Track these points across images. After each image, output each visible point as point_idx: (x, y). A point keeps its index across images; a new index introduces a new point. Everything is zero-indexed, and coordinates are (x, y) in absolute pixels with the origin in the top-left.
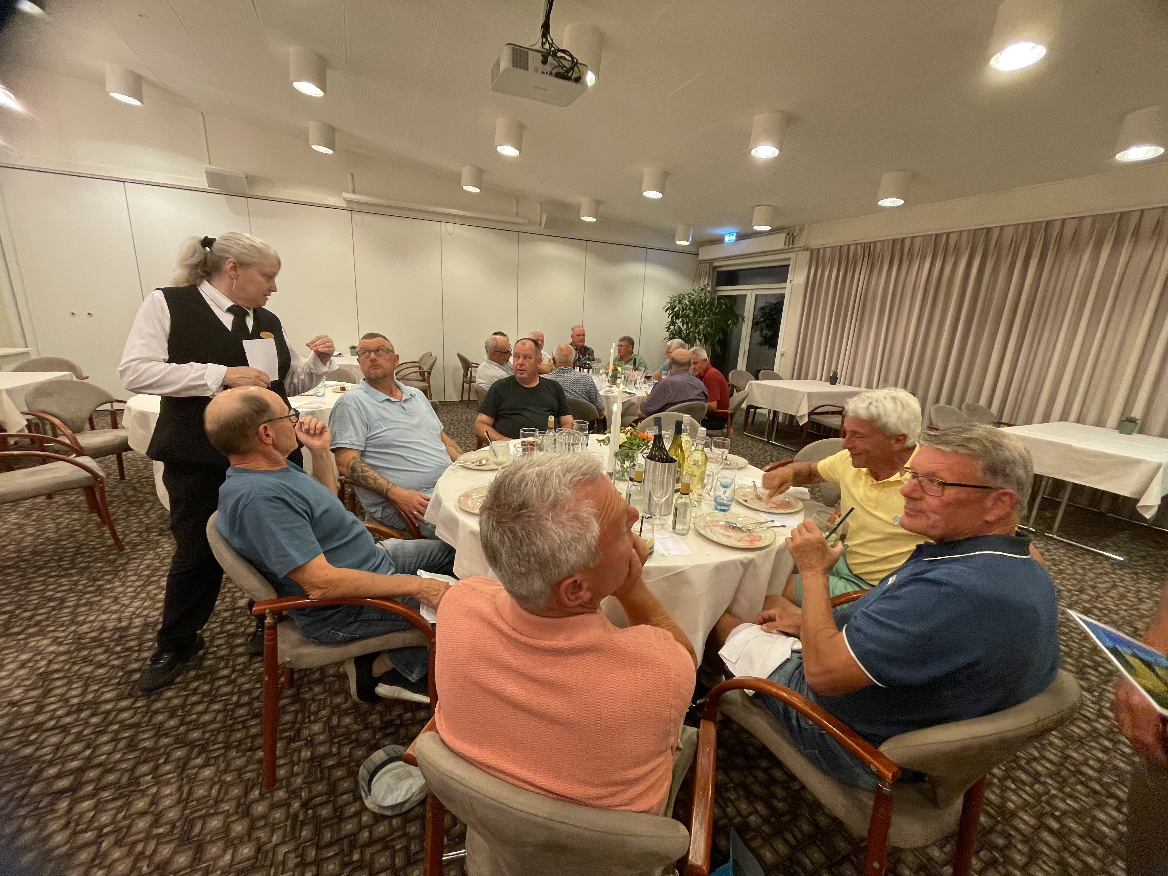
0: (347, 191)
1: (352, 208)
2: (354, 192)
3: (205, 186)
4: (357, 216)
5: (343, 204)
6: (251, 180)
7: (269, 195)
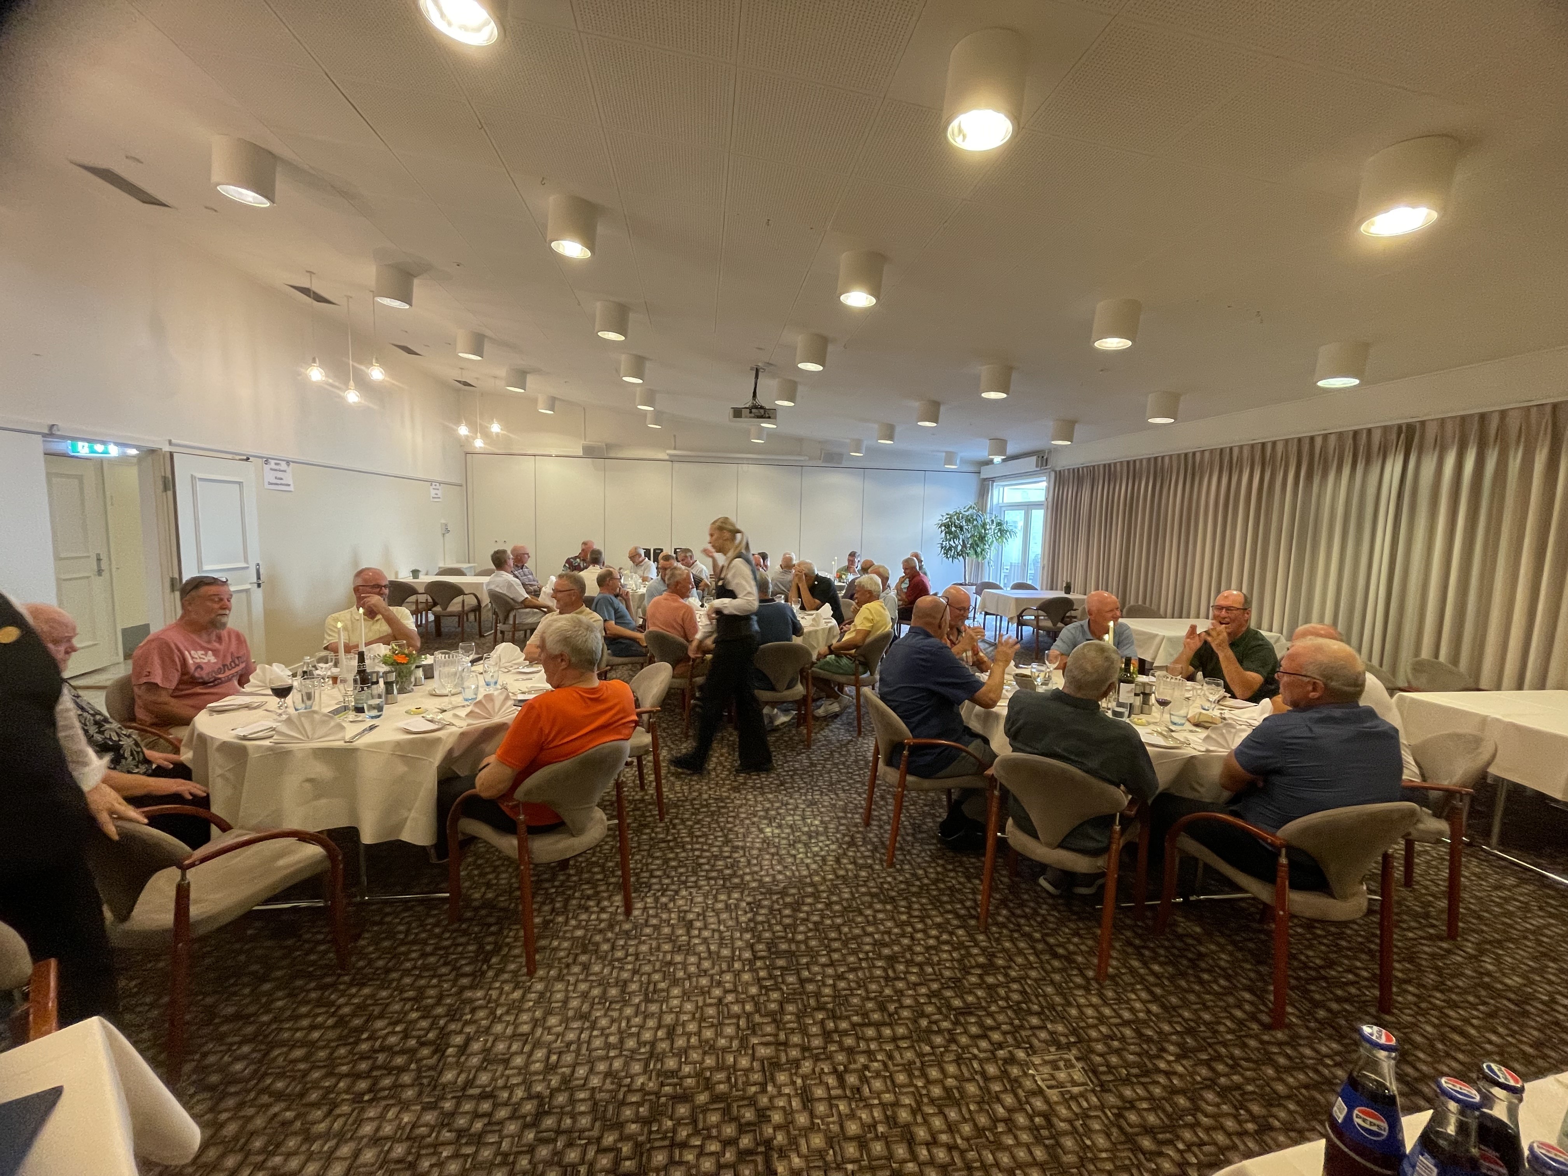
0: (670, 449)
1: (672, 460)
2: (675, 449)
3: (581, 454)
4: (676, 465)
5: (667, 457)
6: (609, 447)
7: (620, 455)
